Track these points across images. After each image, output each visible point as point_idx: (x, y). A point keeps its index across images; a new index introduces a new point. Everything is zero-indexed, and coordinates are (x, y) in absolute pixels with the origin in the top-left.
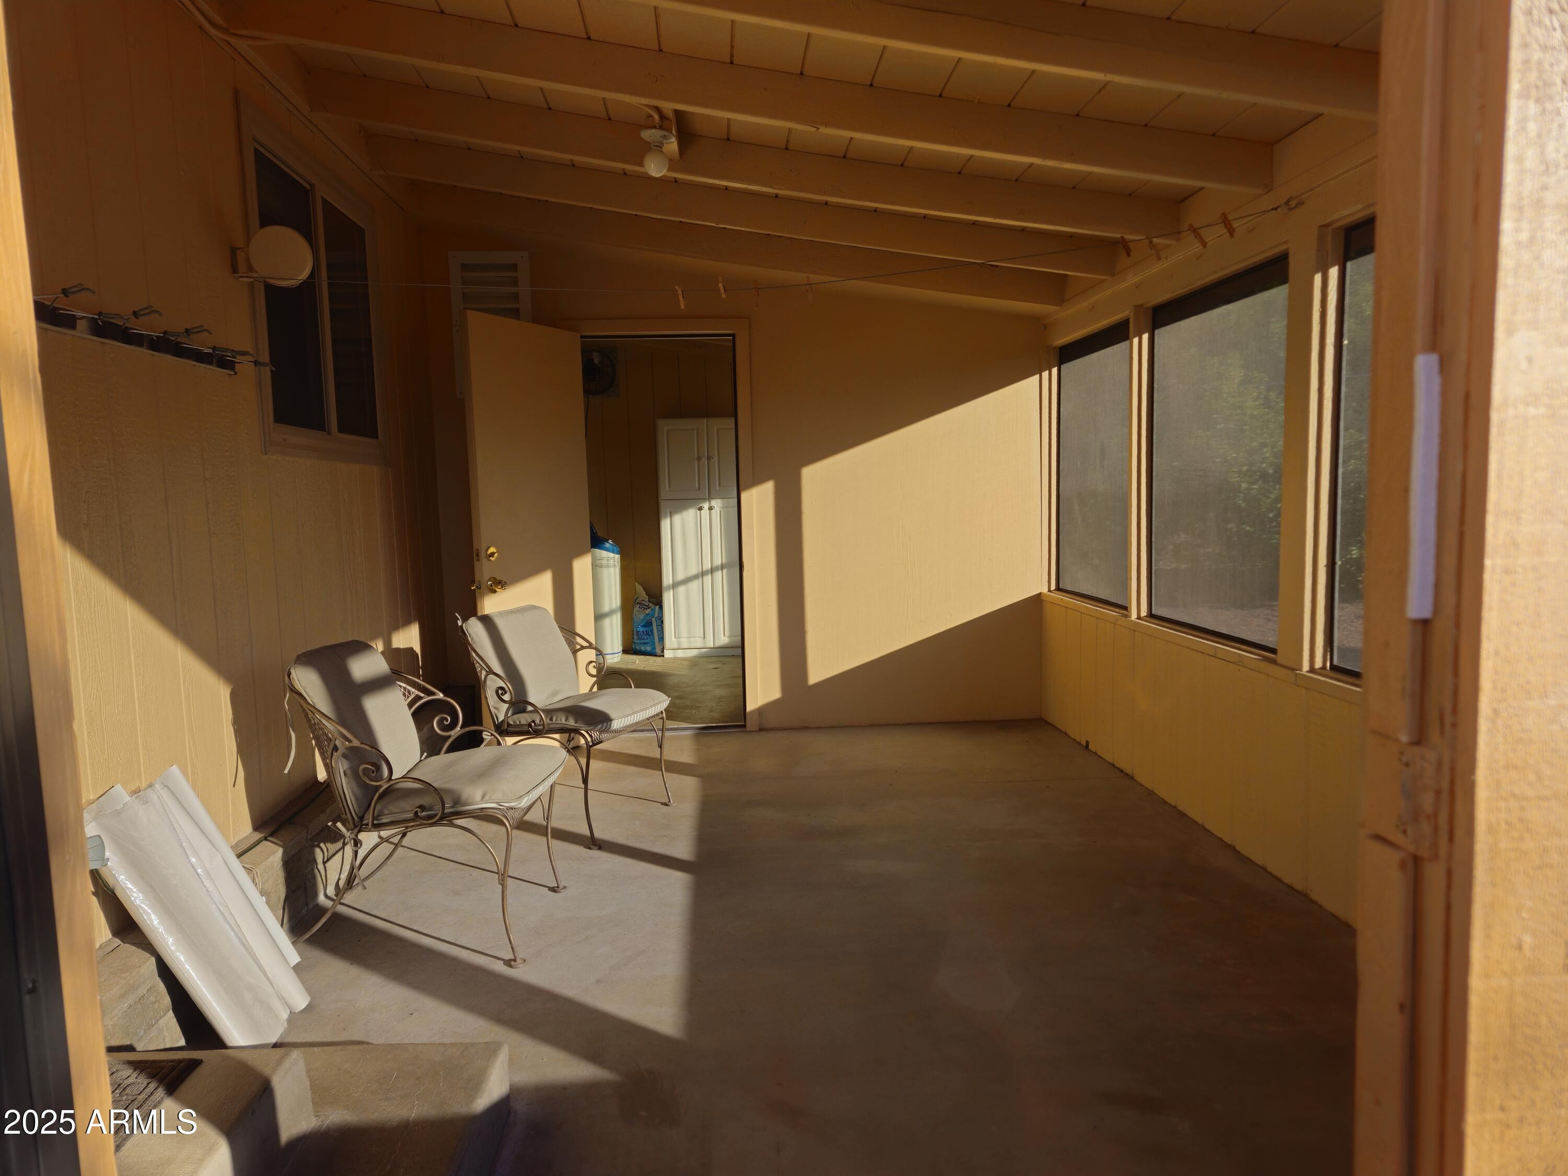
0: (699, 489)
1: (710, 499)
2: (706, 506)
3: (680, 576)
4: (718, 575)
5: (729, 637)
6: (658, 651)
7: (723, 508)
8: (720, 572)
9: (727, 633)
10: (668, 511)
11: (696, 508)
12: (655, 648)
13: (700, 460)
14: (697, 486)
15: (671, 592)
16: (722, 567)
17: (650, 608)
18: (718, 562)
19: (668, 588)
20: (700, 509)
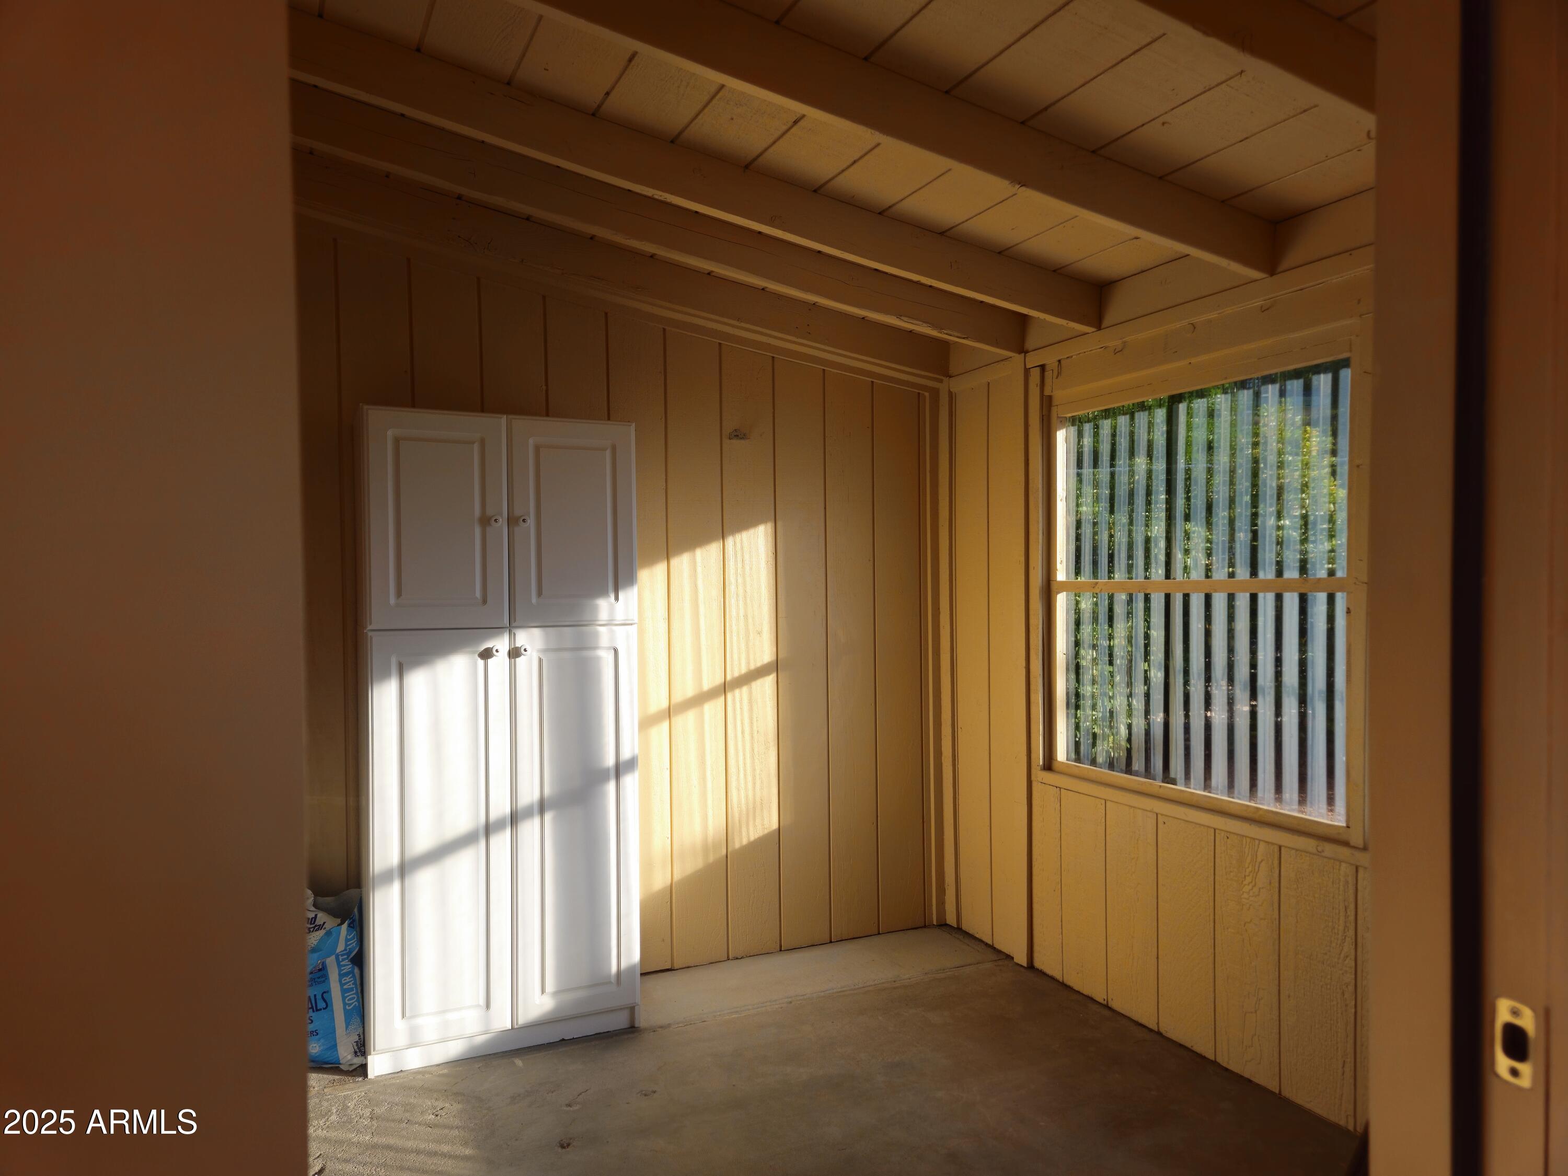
0: (485, 601)
1: (511, 626)
2: (501, 644)
3: (422, 842)
4: (530, 829)
5: (556, 994)
6: (345, 1054)
7: (546, 651)
8: (536, 821)
9: (550, 987)
10: (394, 661)
11: (474, 653)
12: (334, 1047)
13: (490, 524)
14: (478, 594)
15: (396, 886)
16: (542, 807)
17: (320, 927)
18: (529, 794)
19: (387, 877)
20: (486, 654)
